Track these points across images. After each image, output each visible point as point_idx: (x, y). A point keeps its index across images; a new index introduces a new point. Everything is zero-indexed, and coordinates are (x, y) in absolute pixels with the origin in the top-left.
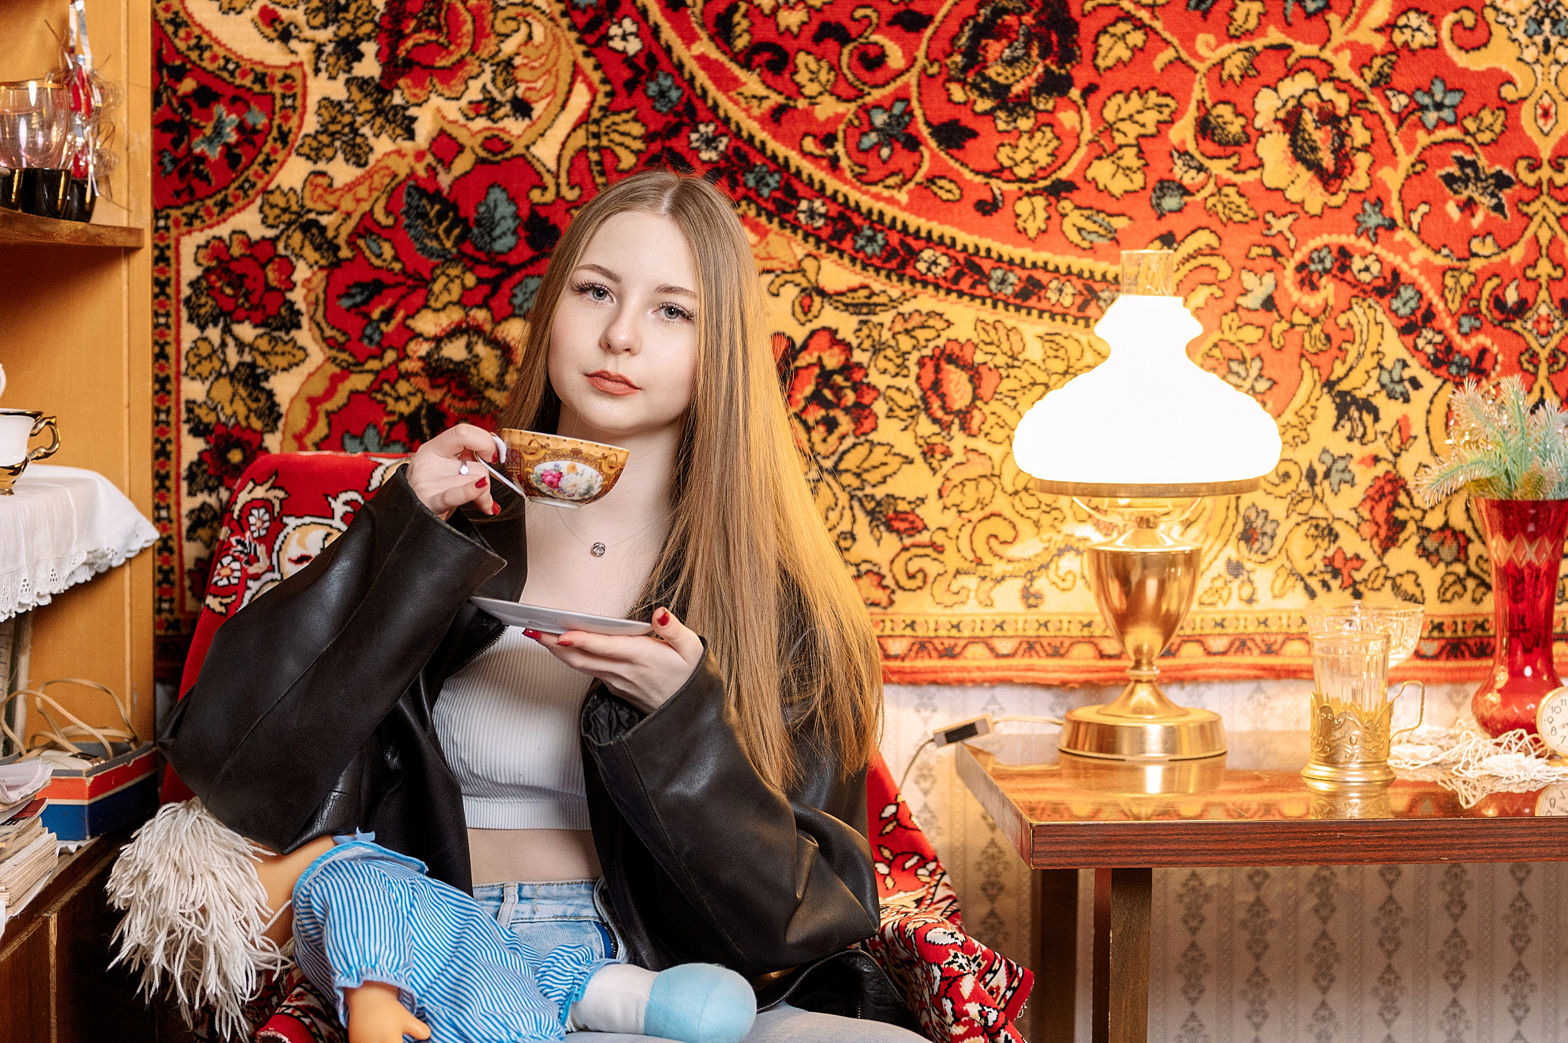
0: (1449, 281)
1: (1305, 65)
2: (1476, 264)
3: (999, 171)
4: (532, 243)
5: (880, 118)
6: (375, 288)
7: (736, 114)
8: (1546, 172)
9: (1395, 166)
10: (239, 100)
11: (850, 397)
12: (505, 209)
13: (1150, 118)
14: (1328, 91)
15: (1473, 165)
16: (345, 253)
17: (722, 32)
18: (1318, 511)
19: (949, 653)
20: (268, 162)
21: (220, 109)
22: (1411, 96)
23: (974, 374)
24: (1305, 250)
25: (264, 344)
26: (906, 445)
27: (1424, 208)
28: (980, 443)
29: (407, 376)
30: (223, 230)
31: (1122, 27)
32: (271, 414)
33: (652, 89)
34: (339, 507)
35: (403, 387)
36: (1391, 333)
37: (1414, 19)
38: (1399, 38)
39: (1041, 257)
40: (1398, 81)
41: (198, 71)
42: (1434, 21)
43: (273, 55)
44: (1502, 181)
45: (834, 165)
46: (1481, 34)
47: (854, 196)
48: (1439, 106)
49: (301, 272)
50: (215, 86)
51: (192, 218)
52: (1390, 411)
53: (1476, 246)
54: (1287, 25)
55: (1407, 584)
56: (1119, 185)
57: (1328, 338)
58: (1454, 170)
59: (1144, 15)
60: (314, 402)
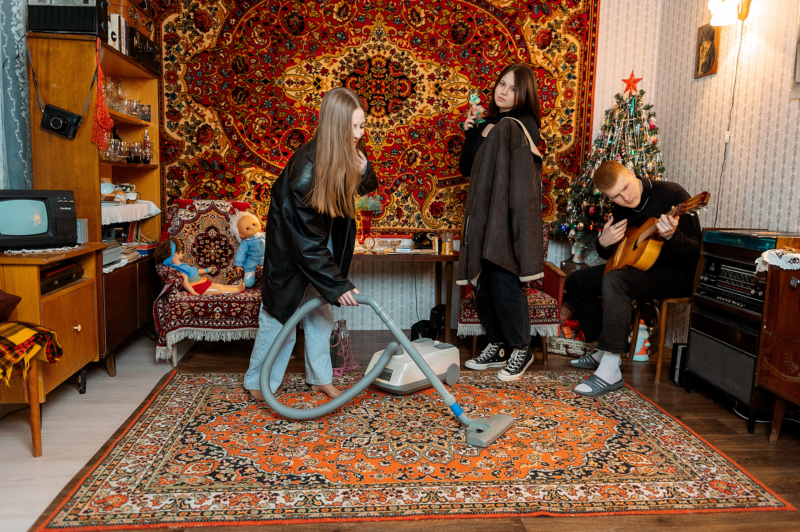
4: (220, 168)
5: (274, 151)
6: (196, 175)
7: (252, 149)
8: (377, 161)
10: (174, 145)
12: (216, 163)
16: (191, 169)
17: (250, 137)
20: (179, 155)
21: (171, 147)
25: (179, 183)
29: (201, 188)
30: (172, 165)
32: (180, 194)
33: (239, 145)
34: (187, 207)
35: (201, 190)
41: (168, 141)
43: (179, 138)
45: (267, 158)
46: (367, 140)
47: (270, 163)
49: (184, 172)
50: (170, 143)
51: (167, 163)
60: (187, 192)
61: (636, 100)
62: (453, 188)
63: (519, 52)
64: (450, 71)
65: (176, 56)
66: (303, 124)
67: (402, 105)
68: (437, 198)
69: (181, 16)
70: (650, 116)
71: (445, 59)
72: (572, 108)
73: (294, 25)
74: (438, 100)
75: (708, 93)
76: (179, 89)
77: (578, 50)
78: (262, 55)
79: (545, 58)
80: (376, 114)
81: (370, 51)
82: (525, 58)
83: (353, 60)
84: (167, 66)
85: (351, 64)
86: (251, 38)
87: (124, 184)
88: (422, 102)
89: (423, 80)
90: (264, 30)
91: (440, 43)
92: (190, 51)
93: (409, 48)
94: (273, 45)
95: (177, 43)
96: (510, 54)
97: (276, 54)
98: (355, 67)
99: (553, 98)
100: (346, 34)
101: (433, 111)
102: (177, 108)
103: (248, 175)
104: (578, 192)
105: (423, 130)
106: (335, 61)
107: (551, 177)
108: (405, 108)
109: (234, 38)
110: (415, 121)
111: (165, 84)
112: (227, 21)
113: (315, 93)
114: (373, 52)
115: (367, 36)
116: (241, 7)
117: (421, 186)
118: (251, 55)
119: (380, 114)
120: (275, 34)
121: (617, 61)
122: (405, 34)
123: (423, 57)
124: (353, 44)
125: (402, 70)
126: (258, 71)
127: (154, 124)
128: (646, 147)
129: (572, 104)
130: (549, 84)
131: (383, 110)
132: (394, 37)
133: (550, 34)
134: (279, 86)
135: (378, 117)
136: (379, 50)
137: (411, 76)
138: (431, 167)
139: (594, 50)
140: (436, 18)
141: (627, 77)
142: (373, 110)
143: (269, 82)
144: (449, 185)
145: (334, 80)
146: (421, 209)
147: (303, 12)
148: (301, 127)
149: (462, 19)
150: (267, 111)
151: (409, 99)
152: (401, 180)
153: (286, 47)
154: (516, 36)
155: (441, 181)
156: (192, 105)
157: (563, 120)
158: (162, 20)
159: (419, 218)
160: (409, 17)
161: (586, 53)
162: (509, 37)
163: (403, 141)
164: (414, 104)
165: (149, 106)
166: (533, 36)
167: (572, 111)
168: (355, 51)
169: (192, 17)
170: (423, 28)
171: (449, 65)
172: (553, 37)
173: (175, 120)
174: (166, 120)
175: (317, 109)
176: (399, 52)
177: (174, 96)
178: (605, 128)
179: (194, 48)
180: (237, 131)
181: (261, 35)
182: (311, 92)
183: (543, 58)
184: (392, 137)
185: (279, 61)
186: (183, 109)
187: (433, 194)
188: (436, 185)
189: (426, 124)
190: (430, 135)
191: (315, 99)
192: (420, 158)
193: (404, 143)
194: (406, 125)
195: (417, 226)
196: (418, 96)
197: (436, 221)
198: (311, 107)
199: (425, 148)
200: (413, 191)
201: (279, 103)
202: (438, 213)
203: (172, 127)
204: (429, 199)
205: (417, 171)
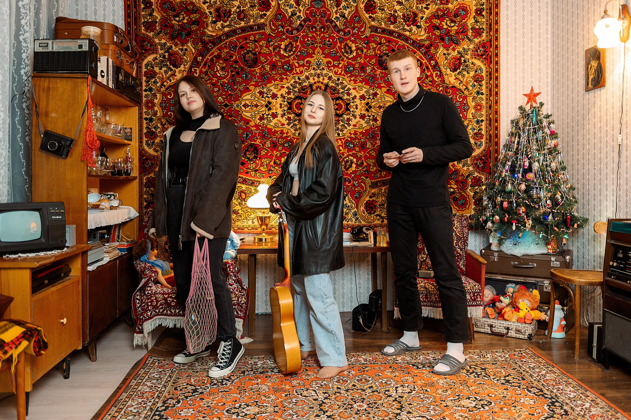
3: (248, 168)
10: (151, 160)
13: (268, 161)
20: (155, 167)
23: (245, 194)
26: (237, 203)
28: (246, 203)
30: (149, 176)
31: (264, 150)
39: (254, 179)
41: (146, 156)
43: (155, 154)
50: (148, 158)
51: (145, 175)
54: (285, 150)
56: (264, 170)
59: (267, 148)
61: (537, 111)
62: (383, 188)
63: (434, 75)
64: (378, 92)
65: (154, 88)
66: (257, 138)
68: (371, 197)
69: (158, 56)
70: (550, 123)
71: (373, 83)
72: (482, 118)
73: (248, 60)
74: (369, 116)
75: (599, 103)
76: (155, 114)
77: (484, 71)
78: (223, 85)
79: (456, 79)
81: (311, 79)
82: (440, 79)
83: (298, 86)
84: (146, 96)
85: (296, 90)
86: (214, 72)
87: (109, 193)
88: (355, 118)
89: (355, 100)
90: (224, 65)
91: (369, 70)
92: (165, 84)
93: (343, 75)
94: (232, 76)
95: (154, 78)
96: (427, 77)
97: (234, 83)
98: (299, 92)
99: (465, 111)
100: (292, 66)
101: (365, 125)
102: (153, 130)
104: (492, 189)
105: (357, 141)
106: (283, 87)
107: (467, 177)
108: (341, 123)
109: (201, 72)
110: (350, 133)
111: (145, 110)
112: (195, 59)
113: (267, 113)
114: (314, 79)
115: (309, 67)
116: (206, 47)
117: (357, 187)
118: (214, 85)
120: (234, 67)
121: (517, 79)
122: (340, 63)
123: (355, 81)
124: (297, 73)
125: (338, 93)
126: (220, 98)
127: (135, 143)
128: (548, 149)
129: (481, 116)
130: (461, 99)
132: (331, 66)
133: (459, 59)
134: (237, 109)
136: (319, 77)
137: (346, 97)
138: (365, 171)
139: (497, 70)
140: (365, 51)
141: (528, 92)
143: (229, 106)
144: (380, 186)
145: (282, 103)
146: (357, 207)
147: (257, 50)
148: (256, 141)
149: (386, 50)
151: (344, 116)
153: (242, 78)
154: (432, 62)
155: (374, 182)
156: (166, 126)
157: (474, 129)
158: (143, 60)
159: (356, 215)
160: (343, 50)
161: (490, 74)
162: (425, 63)
163: (340, 150)
164: (349, 120)
165: (131, 129)
166: (446, 61)
167: (482, 121)
168: (299, 79)
169: (167, 57)
170: (354, 59)
171: (376, 88)
172: (463, 61)
173: (152, 139)
174: (145, 139)
175: (268, 126)
176: (335, 78)
177: (151, 120)
178: (512, 134)
179: (168, 81)
181: (222, 69)
182: (264, 113)
183: (455, 79)
185: (237, 89)
186: (159, 130)
187: (367, 193)
188: (370, 186)
189: (359, 136)
190: (363, 144)
191: (267, 118)
192: (355, 164)
193: (341, 152)
194: (343, 137)
195: (354, 222)
196: (352, 113)
197: (370, 217)
198: (263, 125)
199: (359, 155)
200: (350, 192)
201: (237, 123)
202: (372, 209)
203: (149, 145)
204: (363, 198)
205: (353, 175)
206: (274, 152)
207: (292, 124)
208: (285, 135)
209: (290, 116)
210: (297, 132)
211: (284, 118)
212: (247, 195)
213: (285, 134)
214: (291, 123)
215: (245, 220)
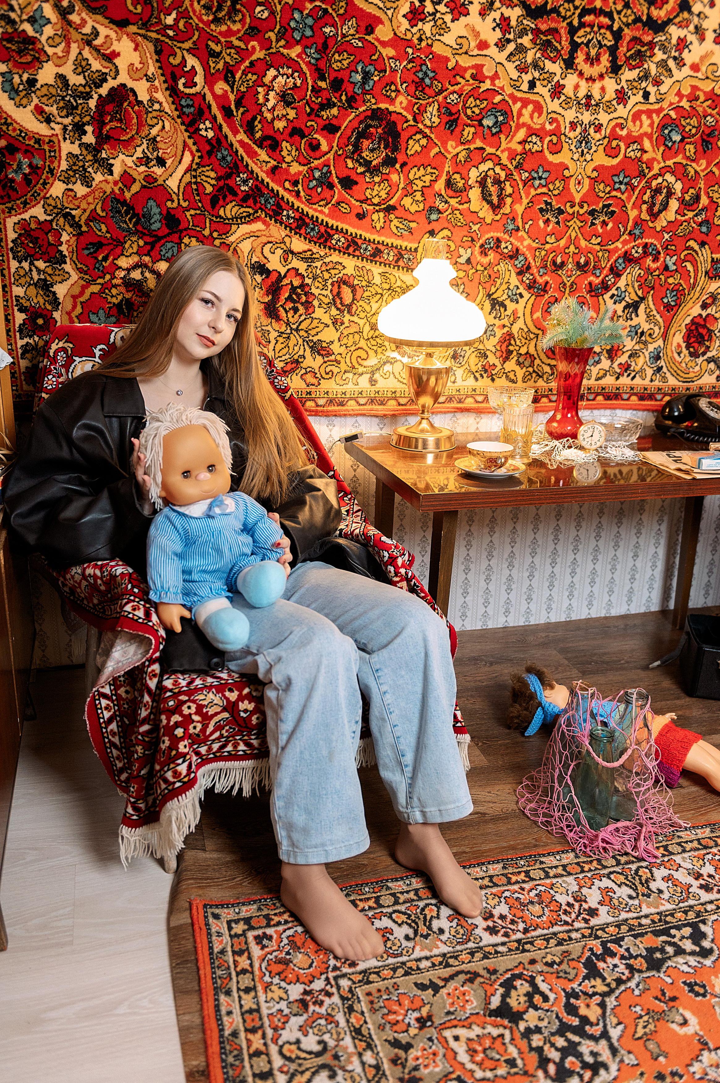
0: (537, 254)
1: (490, 157)
2: (547, 246)
3: (366, 200)
4: (168, 226)
5: (317, 174)
6: (99, 245)
7: (256, 169)
8: (577, 208)
9: (521, 204)
11: (304, 298)
12: (156, 210)
13: (428, 178)
14: (498, 169)
15: (550, 204)
16: (84, 229)
17: (250, 131)
18: (481, 347)
19: (341, 404)
20: (45, 184)
21: (19, 156)
22: (530, 173)
23: (354, 289)
24: (484, 239)
25: (49, 270)
26: (326, 319)
27: (531, 222)
28: (355, 319)
29: (116, 286)
30: (26, 216)
31: (418, 136)
32: (55, 303)
33: (219, 155)
34: (97, 352)
35: (114, 291)
36: (513, 274)
37: (534, 139)
38: (527, 147)
39: (381, 239)
40: (526, 166)
41: (7, 136)
42: (542, 140)
43: (42, 129)
44: (560, 212)
45: (298, 194)
46: (559, 146)
47: (306, 209)
48: (540, 178)
49: (65, 237)
50: (16, 144)
51: (11, 209)
52: (511, 306)
53: (548, 239)
54: (484, 139)
55: (511, 375)
56: (413, 208)
57: (490, 276)
58: (543, 206)
59: (427, 131)
60: (74, 297)
66: (397, 91)
67: (651, 45)
68: (705, 306)
80: (588, 70)
88: (702, 39)
102: (27, 27)
103: (245, 247)
108: (659, 56)
110: (679, 94)
117: (672, 274)
119: (595, 71)
131: (605, 60)
135: (591, 79)
138: (700, 224)
142: (580, 57)
146: (665, 336)
150: (298, 49)
151: (672, 29)
152: (628, 258)
155: (718, 261)
156: (74, 18)
159: (658, 358)
163: (644, 151)
164: (682, 44)
173: (26, 66)
175: (437, 48)
180: (215, 110)
184: (619, 138)
186: (48, 31)
187: (697, 295)
188: (707, 273)
189: (703, 106)
190: (709, 135)
191: (434, 14)
192: (678, 199)
193: (645, 157)
194: (656, 107)
195: (648, 378)
196: (696, 19)
197: (693, 364)
198: (420, 40)
199: (692, 172)
200: (653, 288)
201: (334, 25)
202: (701, 343)
203: (17, 92)
204: (686, 309)
205: (667, 236)
206: (451, 144)
207: (511, 47)
208: (487, 85)
209: (507, 12)
210: (527, 78)
211: (489, 19)
212: (359, 292)
213: (488, 82)
214: (509, 41)
215: (350, 375)
